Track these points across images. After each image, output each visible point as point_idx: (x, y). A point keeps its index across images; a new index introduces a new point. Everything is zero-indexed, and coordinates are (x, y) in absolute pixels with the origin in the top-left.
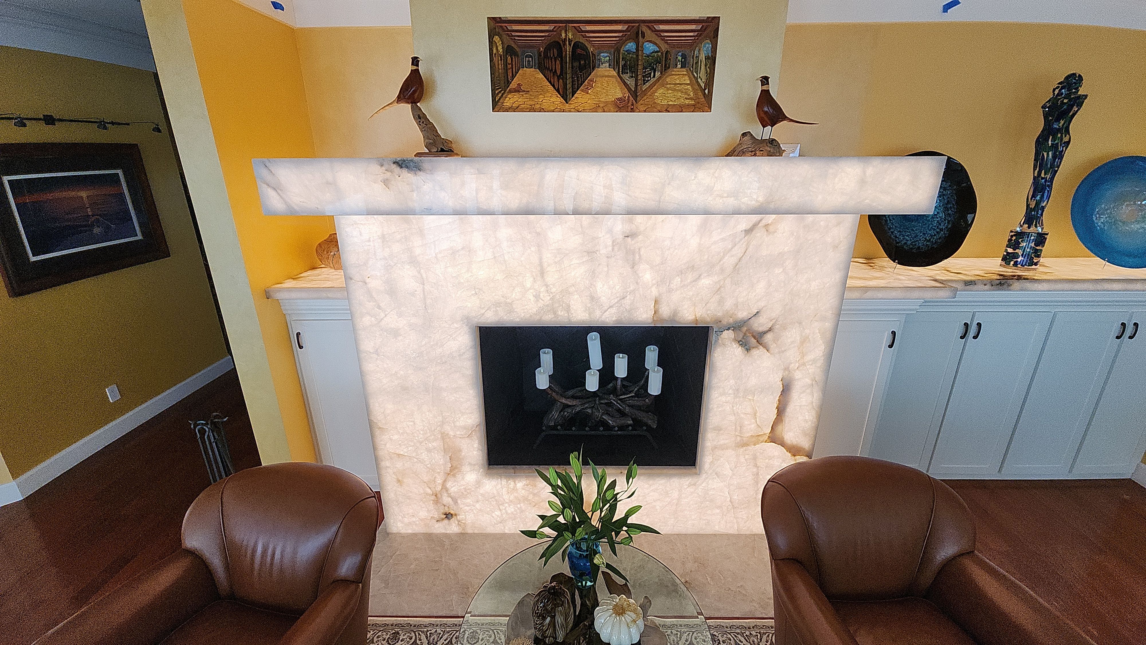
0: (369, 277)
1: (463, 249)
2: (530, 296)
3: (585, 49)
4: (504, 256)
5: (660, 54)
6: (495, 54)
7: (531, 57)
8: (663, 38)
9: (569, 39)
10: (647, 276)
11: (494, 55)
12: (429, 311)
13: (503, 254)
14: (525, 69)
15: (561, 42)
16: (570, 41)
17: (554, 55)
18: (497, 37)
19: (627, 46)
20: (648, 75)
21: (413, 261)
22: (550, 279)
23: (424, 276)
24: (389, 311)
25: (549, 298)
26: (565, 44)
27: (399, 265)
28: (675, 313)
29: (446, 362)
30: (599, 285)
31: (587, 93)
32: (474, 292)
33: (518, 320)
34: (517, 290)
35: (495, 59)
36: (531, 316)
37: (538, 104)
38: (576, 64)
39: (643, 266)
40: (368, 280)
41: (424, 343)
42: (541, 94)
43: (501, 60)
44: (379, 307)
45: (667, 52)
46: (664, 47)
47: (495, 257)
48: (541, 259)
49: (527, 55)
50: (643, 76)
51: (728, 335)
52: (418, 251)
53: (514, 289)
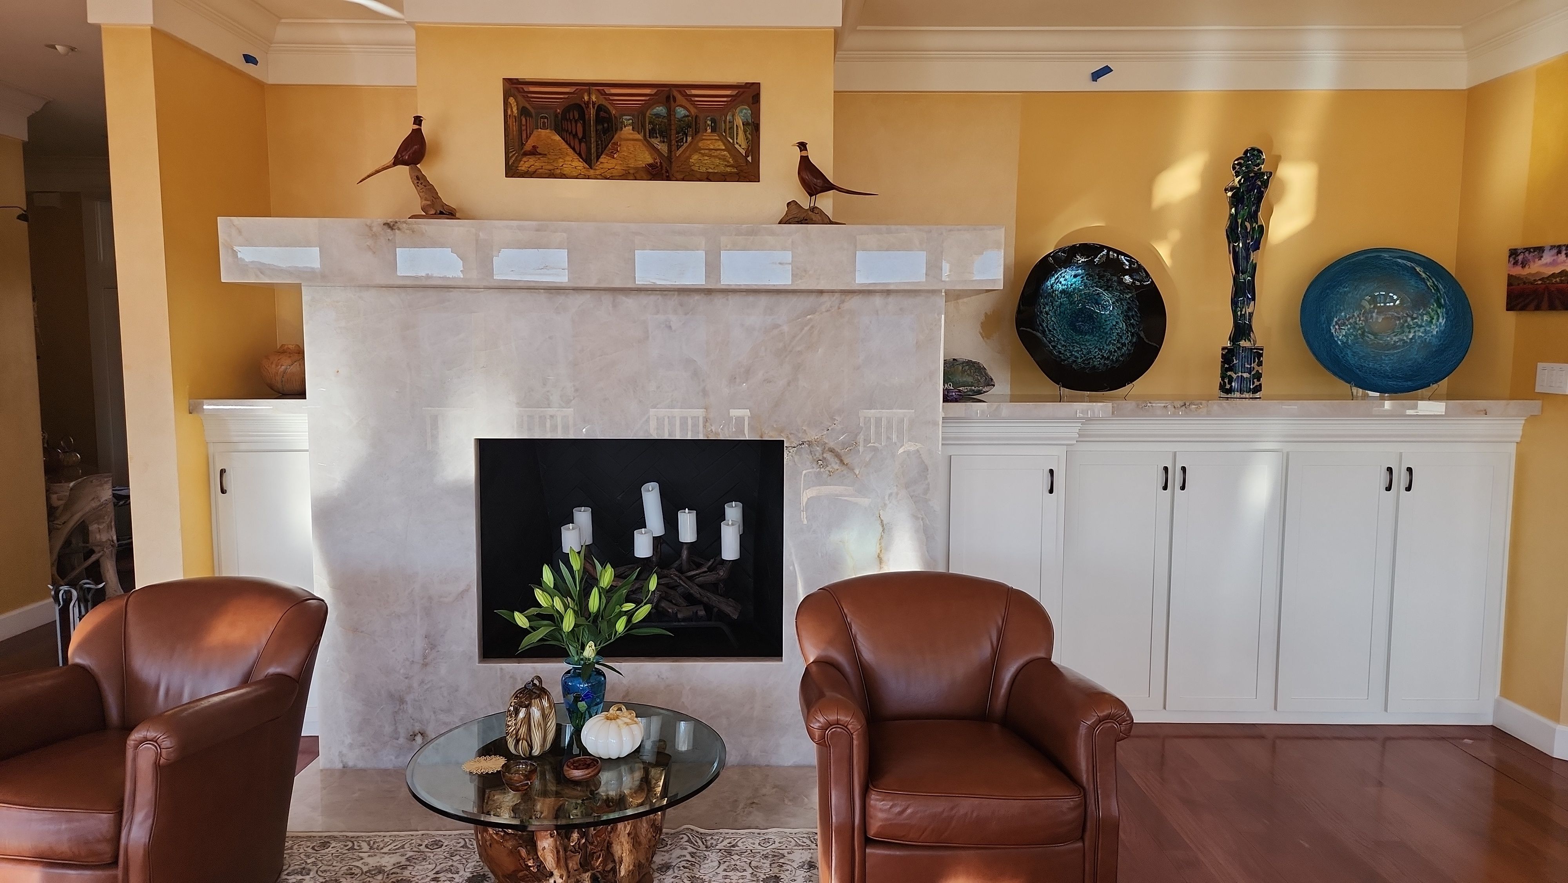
3: (607, 111)
4: (515, 344)
5: (690, 118)
6: (510, 116)
7: (546, 118)
8: (693, 103)
9: (593, 102)
10: (695, 372)
11: (508, 117)
13: (514, 342)
14: (540, 130)
15: (583, 105)
16: (594, 104)
17: (574, 118)
18: (512, 98)
19: (655, 110)
20: (682, 140)
26: (588, 107)
31: (614, 158)
35: (510, 122)
37: (557, 168)
38: (600, 127)
39: (688, 359)
42: (560, 158)
43: (516, 122)
45: (696, 116)
46: (693, 111)
49: (542, 116)
50: (677, 142)
53: (528, 388)
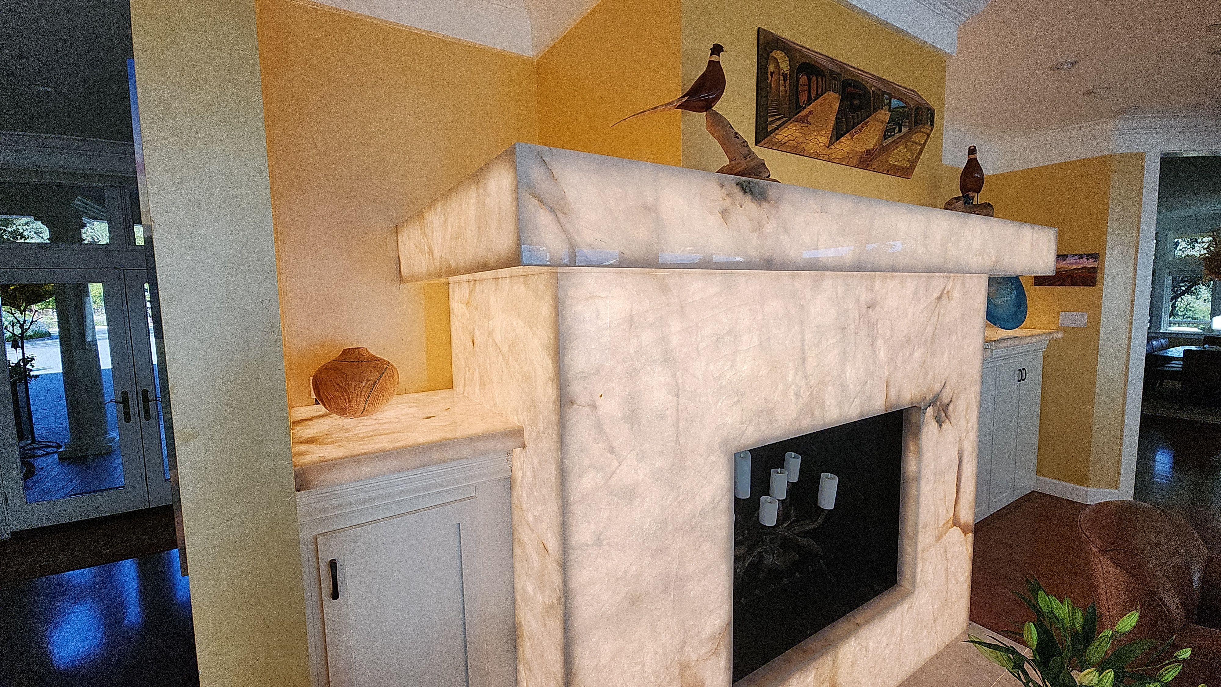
0: (601, 396)
1: (729, 332)
2: (791, 395)
4: (769, 341)
5: (907, 109)
10: (882, 354)
11: (769, 74)
12: (681, 442)
13: (769, 338)
14: (832, 92)
18: (779, 52)
20: (892, 130)
21: (668, 359)
22: (810, 367)
23: (680, 381)
24: (625, 454)
25: (808, 394)
27: (648, 368)
28: (899, 395)
29: (696, 526)
30: (848, 369)
31: (854, 138)
32: (736, 399)
33: (778, 433)
34: (781, 387)
35: (772, 80)
36: (791, 425)
39: (879, 342)
40: (600, 402)
41: (669, 501)
42: (819, 130)
43: (784, 80)
44: (611, 450)
46: (913, 103)
47: (761, 343)
48: (803, 340)
49: (835, 77)
50: (886, 131)
51: (930, 411)
52: (675, 341)
53: (777, 386)
